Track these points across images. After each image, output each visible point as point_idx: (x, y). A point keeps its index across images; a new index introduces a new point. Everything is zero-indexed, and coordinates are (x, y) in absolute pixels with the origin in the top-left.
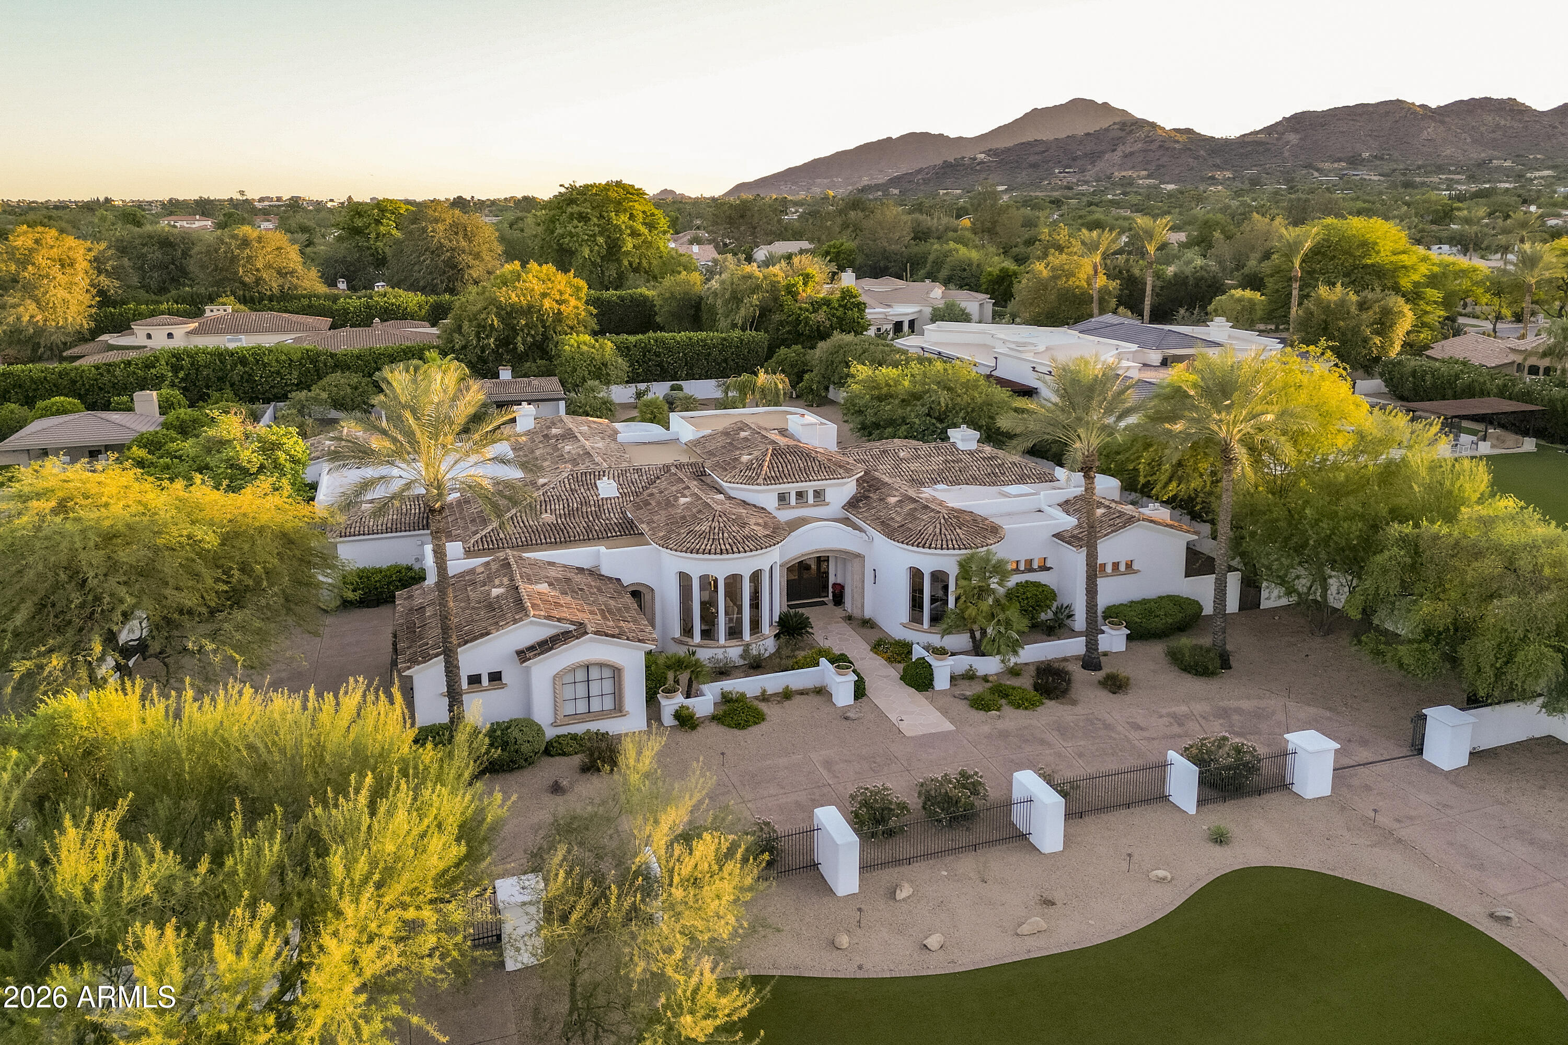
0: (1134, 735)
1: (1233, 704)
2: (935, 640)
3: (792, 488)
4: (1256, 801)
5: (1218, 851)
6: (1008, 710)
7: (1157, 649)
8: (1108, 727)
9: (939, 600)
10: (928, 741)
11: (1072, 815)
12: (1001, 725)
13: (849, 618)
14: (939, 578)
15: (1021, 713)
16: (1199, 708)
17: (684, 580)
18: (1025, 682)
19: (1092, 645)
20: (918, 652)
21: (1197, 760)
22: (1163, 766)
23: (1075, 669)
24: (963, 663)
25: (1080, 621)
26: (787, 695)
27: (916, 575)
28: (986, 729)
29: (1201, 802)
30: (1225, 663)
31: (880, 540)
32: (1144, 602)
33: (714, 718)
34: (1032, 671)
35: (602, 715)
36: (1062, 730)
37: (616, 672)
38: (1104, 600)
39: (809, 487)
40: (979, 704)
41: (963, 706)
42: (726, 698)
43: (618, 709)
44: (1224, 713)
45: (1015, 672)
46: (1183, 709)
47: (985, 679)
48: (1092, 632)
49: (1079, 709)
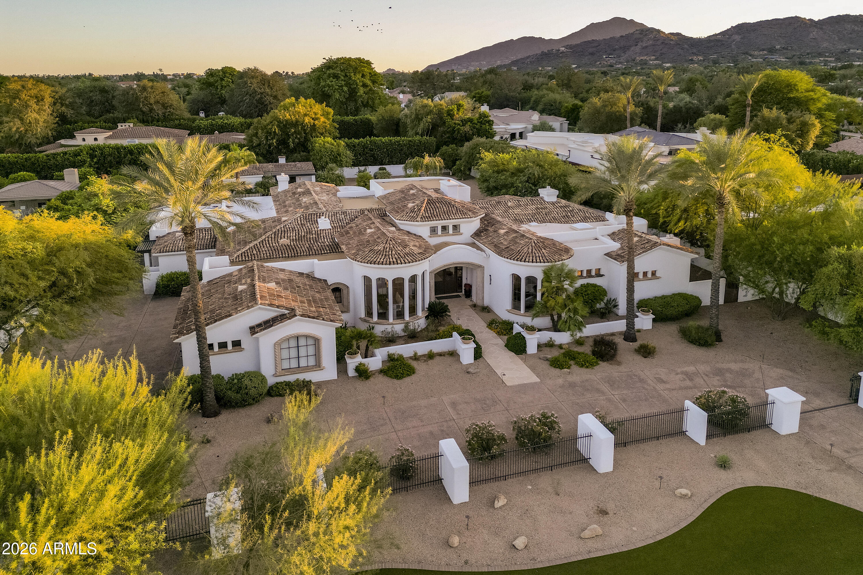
0: (660, 387)
1: (725, 366)
2: (528, 321)
3: (439, 224)
4: (747, 436)
5: (723, 474)
6: (575, 368)
7: (673, 328)
8: (641, 380)
9: (531, 295)
10: (523, 388)
11: (619, 445)
12: (570, 378)
13: (475, 306)
14: (531, 280)
15: (584, 370)
16: (702, 368)
17: (367, 280)
18: (587, 349)
19: (630, 325)
20: (517, 329)
21: (705, 407)
22: (682, 411)
23: (619, 340)
24: (546, 336)
25: (622, 309)
26: (431, 356)
27: (516, 279)
28: (560, 381)
29: (709, 436)
30: (719, 339)
31: (494, 257)
32: (664, 297)
33: (382, 371)
34: (591, 342)
35: (308, 369)
36: (611, 382)
37: (317, 341)
38: (638, 296)
39: (450, 223)
40: (556, 364)
41: (545, 365)
42: (391, 358)
43: (318, 366)
44: (719, 372)
45: (579, 342)
46: (691, 369)
47: (560, 346)
48: (630, 317)
49: (622, 368)
